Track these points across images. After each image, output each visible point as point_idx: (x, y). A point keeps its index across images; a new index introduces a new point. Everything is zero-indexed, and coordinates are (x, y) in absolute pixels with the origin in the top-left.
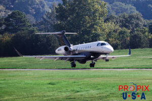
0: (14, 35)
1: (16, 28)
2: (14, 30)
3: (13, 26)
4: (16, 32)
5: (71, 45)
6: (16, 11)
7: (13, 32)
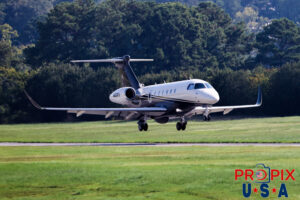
0: (275, 70)
1: (281, 57)
2: (277, 61)
3: (274, 52)
4: (281, 64)
5: (141, 85)
6: (281, 19)
7: (275, 65)
